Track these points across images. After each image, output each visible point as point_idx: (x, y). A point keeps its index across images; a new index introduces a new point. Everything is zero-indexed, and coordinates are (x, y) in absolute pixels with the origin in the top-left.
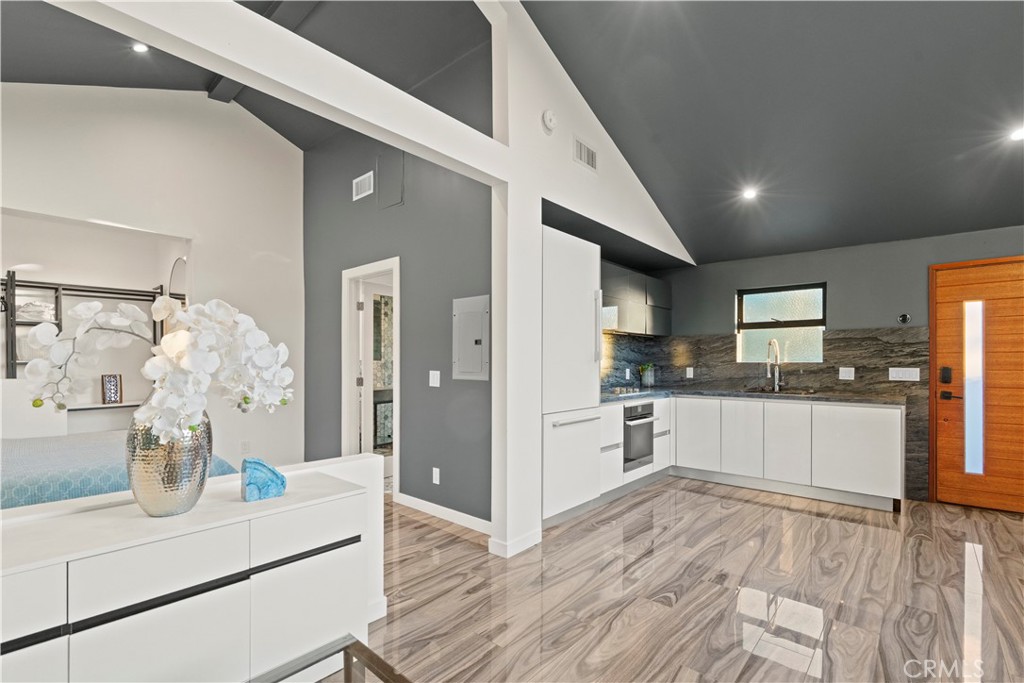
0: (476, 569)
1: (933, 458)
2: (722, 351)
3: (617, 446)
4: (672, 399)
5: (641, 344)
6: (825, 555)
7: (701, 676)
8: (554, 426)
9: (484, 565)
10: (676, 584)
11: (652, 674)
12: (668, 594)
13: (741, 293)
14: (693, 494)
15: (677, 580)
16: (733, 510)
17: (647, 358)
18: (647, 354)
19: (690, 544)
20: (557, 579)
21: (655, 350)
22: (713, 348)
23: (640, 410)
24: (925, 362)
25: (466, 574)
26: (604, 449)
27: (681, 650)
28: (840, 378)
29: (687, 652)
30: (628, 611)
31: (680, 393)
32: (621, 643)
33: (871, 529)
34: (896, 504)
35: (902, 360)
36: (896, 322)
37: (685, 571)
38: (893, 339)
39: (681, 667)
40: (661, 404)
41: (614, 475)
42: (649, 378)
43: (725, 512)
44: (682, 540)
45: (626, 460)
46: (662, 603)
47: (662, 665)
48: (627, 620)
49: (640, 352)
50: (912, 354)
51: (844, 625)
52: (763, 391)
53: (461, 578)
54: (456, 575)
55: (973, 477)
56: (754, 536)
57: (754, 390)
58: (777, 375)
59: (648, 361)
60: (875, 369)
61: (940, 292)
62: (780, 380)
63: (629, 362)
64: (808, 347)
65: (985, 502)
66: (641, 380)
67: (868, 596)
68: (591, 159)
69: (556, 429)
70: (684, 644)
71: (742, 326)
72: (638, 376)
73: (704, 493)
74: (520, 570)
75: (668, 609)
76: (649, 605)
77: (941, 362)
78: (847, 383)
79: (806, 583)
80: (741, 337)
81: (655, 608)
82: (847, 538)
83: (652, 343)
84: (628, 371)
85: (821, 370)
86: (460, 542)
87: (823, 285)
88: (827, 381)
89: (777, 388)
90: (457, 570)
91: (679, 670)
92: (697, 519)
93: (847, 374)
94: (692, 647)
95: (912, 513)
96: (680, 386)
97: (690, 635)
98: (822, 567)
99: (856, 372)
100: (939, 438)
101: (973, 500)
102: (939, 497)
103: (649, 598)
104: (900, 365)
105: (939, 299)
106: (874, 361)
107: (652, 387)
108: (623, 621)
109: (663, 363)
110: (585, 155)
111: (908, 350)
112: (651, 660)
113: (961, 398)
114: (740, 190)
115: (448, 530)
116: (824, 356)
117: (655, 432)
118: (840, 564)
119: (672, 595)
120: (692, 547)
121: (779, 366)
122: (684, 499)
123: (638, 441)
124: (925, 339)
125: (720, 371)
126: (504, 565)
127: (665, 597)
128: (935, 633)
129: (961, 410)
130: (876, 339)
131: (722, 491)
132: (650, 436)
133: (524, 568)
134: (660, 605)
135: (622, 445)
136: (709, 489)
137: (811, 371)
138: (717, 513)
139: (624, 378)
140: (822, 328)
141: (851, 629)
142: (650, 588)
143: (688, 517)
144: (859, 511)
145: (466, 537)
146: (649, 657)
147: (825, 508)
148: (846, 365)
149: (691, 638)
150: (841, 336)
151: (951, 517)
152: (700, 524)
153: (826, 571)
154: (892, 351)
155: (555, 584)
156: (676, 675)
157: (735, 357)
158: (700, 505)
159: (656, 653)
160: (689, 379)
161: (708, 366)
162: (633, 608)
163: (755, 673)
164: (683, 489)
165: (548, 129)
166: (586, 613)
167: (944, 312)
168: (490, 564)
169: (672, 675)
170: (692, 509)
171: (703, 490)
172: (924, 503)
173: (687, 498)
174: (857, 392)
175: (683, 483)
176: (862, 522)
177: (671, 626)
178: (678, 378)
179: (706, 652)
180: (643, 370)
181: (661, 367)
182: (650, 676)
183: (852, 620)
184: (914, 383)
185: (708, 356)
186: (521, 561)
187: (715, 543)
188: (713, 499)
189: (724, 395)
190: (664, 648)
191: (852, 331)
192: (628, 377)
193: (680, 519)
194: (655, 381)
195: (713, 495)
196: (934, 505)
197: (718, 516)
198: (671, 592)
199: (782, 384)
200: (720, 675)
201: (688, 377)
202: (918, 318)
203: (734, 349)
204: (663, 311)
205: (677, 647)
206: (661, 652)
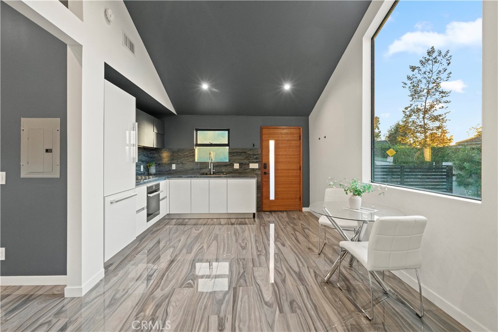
0: (58, 314)
1: (262, 196)
2: (189, 156)
3: (143, 209)
4: (167, 181)
5: (148, 152)
6: (240, 241)
7: (218, 316)
8: (111, 203)
9: (63, 309)
10: (190, 275)
11: (198, 327)
12: (188, 282)
13: (197, 130)
14: (181, 226)
15: (190, 272)
16: (200, 230)
17: (151, 160)
18: (151, 158)
19: (189, 252)
20: (124, 297)
21: (156, 155)
22: (185, 155)
23: (154, 187)
24: (260, 161)
25: (50, 321)
26: (138, 211)
27: (205, 308)
28: (235, 168)
29: (208, 307)
30: (173, 298)
31: (172, 177)
32: (177, 318)
33: (249, 226)
34: (254, 214)
35: (253, 160)
36: (251, 146)
37: (192, 267)
38: (251, 153)
39: (209, 316)
40: (164, 183)
41: (143, 225)
42: (153, 170)
43: (198, 232)
44: (184, 251)
45: (148, 215)
46: (188, 287)
47: (200, 320)
48: (174, 304)
49: (148, 156)
50: (256, 159)
51: (257, 268)
52: (207, 174)
53: (46, 326)
54: (41, 325)
55: (272, 201)
56: (213, 240)
57: (203, 174)
58: (212, 167)
59: (152, 161)
60: (245, 164)
61: (264, 136)
62: (213, 169)
63: (143, 162)
64: (223, 155)
65: (275, 209)
66: (148, 171)
67: (259, 253)
68: (132, 47)
69: (113, 205)
70: (206, 304)
71: (197, 145)
72: (147, 169)
73: (185, 225)
74: (95, 301)
75: (191, 289)
76: (182, 291)
77: (264, 161)
78: (237, 170)
79: (239, 255)
80: (197, 149)
81: (186, 291)
82: (244, 232)
83: (154, 152)
84: (142, 166)
85: (228, 165)
86: (35, 298)
87: (228, 130)
88: (230, 169)
89: (212, 173)
90: (40, 322)
91: (208, 319)
92: (187, 238)
93: (236, 166)
94: (209, 303)
95: (258, 217)
96: (170, 174)
97: (206, 299)
98: (241, 247)
99: (240, 165)
100: (264, 188)
101: (273, 209)
102: (264, 210)
103: (180, 287)
104: (253, 162)
105: (263, 139)
106: (245, 161)
107: (155, 174)
108: (173, 306)
109: (159, 162)
110: (128, 44)
111: (255, 157)
112: (194, 320)
113: (269, 174)
114: (201, 84)
115: (20, 292)
116: (229, 159)
117: (160, 198)
118: (246, 243)
119: (190, 281)
120: (190, 253)
121: (213, 163)
122: (177, 229)
123: (153, 204)
124: (260, 153)
125: (188, 166)
126: (80, 302)
127: (188, 284)
128: (281, 260)
129: (269, 178)
130: (245, 152)
131: (193, 222)
132: (159, 200)
133: (98, 298)
134: (187, 289)
135: (146, 208)
136: (187, 222)
137: (225, 165)
138: (194, 233)
139: (140, 170)
140: (228, 147)
141: (259, 269)
142: (179, 282)
143: (183, 238)
144: (243, 220)
145: (40, 293)
146: (193, 319)
147: (233, 221)
148: (236, 163)
149: (207, 299)
150: (235, 151)
151: (268, 216)
152: (189, 241)
153: (243, 248)
154: (251, 157)
155: (124, 300)
156: (208, 322)
157: (195, 159)
158: (186, 231)
159: (195, 316)
160: (174, 170)
161: (182, 163)
162: (175, 296)
163: (237, 303)
164: (175, 225)
165: (108, 21)
166: (150, 310)
167: (264, 144)
168: (68, 306)
169: (207, 323)
170: (183, 234)
171: (184, 223)
172: (260, 213)
173: (179, 229)
174: (240, 173)
175: (174, 221)
176: (246, 224)
177: (197, 297)
178: (168, 170)
179: (216, 303)
180: (149, 166)
181: (159, 164)
182: (197, 329)
183: (258, 265)
184: (257, 169)
185: (182, 159)
186: (94, 294)
187: (199, 248)
188: (189, 227)
189: (191, 177)
190: (198, 311)
191: (238, 149)
192: (142, 170)
193: (180, 240)
194: (156, 171)
195: (189, 225)
196: (262, 212)
197: (196, 234)
198: (190, 280)
199: (214, 171)
200: (226, 311)
201: (173, 169)
202: (258, 145)
203: (194, 155)
204: (161, 136)
205: (203, 307)
206: (197, 313)
